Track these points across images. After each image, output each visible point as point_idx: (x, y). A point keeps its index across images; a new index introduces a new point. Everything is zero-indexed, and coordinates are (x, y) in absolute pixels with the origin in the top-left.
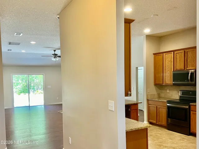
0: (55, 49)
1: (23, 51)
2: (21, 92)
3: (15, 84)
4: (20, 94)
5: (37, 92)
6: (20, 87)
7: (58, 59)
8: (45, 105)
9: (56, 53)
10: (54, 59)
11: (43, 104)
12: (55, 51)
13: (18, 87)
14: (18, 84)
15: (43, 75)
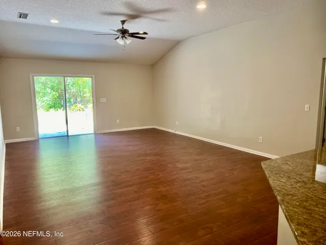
0: (123, 18)
1: (54, 21)
2: (51, 107)
3: (41, 94)
4: (48, 110)
5: (75, 108)
6: (48, 98)
7: (129, 41)
8: (96, 134)
9: (126, 26)
10: (120, 42)
11: (93, 132)
12: (123, 22)
13: (45, 99)
14: (44, 95)
15: (92, 77)
